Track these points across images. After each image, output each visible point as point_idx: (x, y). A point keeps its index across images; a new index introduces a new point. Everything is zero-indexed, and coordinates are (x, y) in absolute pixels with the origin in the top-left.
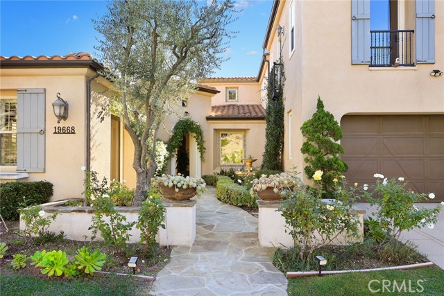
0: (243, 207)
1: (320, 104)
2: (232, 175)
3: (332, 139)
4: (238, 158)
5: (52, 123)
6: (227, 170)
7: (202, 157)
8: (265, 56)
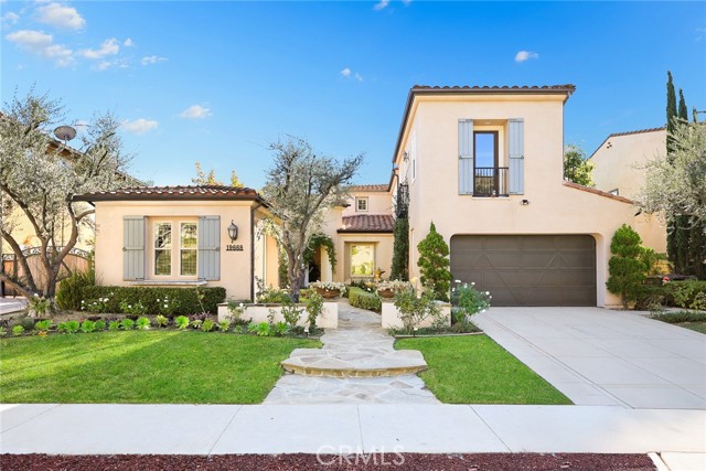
0: (371, 310)
1: (433, 227)
2: (362, 286)
3: (440, 255)
4: (368, 270)
5: (226, 241)
6: (358, 281)
7: (333, 269)
8: (394, 170)
